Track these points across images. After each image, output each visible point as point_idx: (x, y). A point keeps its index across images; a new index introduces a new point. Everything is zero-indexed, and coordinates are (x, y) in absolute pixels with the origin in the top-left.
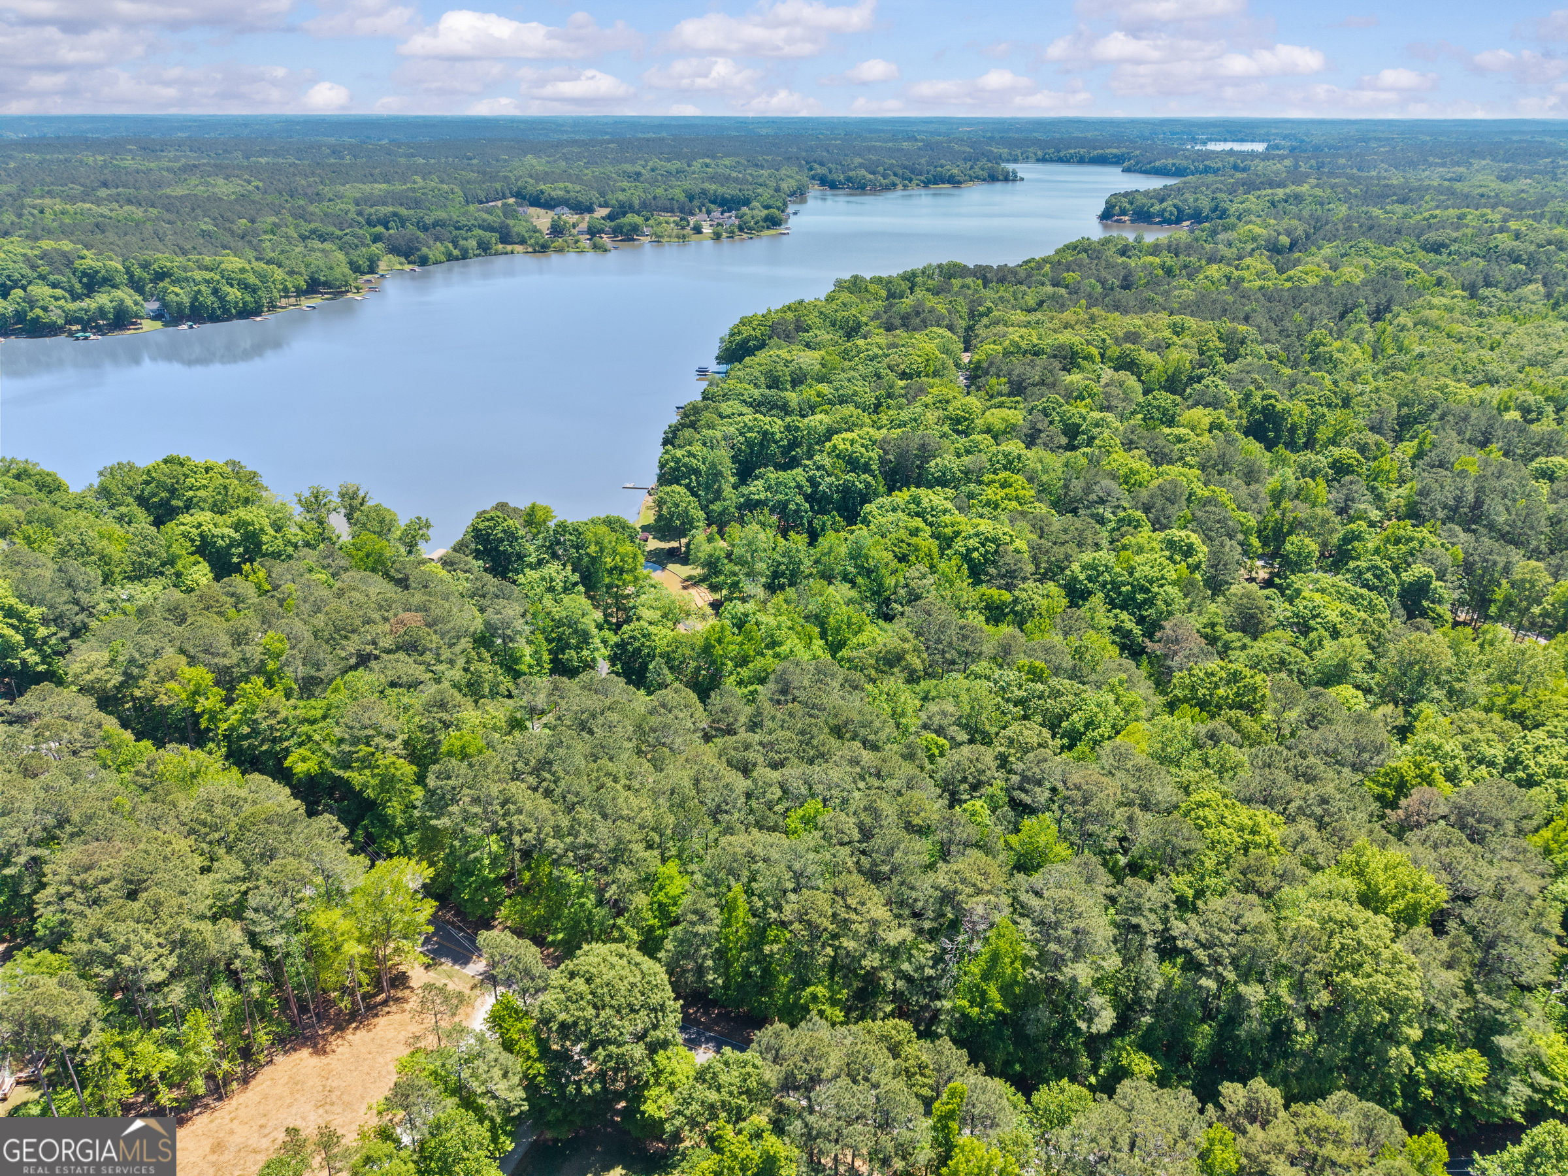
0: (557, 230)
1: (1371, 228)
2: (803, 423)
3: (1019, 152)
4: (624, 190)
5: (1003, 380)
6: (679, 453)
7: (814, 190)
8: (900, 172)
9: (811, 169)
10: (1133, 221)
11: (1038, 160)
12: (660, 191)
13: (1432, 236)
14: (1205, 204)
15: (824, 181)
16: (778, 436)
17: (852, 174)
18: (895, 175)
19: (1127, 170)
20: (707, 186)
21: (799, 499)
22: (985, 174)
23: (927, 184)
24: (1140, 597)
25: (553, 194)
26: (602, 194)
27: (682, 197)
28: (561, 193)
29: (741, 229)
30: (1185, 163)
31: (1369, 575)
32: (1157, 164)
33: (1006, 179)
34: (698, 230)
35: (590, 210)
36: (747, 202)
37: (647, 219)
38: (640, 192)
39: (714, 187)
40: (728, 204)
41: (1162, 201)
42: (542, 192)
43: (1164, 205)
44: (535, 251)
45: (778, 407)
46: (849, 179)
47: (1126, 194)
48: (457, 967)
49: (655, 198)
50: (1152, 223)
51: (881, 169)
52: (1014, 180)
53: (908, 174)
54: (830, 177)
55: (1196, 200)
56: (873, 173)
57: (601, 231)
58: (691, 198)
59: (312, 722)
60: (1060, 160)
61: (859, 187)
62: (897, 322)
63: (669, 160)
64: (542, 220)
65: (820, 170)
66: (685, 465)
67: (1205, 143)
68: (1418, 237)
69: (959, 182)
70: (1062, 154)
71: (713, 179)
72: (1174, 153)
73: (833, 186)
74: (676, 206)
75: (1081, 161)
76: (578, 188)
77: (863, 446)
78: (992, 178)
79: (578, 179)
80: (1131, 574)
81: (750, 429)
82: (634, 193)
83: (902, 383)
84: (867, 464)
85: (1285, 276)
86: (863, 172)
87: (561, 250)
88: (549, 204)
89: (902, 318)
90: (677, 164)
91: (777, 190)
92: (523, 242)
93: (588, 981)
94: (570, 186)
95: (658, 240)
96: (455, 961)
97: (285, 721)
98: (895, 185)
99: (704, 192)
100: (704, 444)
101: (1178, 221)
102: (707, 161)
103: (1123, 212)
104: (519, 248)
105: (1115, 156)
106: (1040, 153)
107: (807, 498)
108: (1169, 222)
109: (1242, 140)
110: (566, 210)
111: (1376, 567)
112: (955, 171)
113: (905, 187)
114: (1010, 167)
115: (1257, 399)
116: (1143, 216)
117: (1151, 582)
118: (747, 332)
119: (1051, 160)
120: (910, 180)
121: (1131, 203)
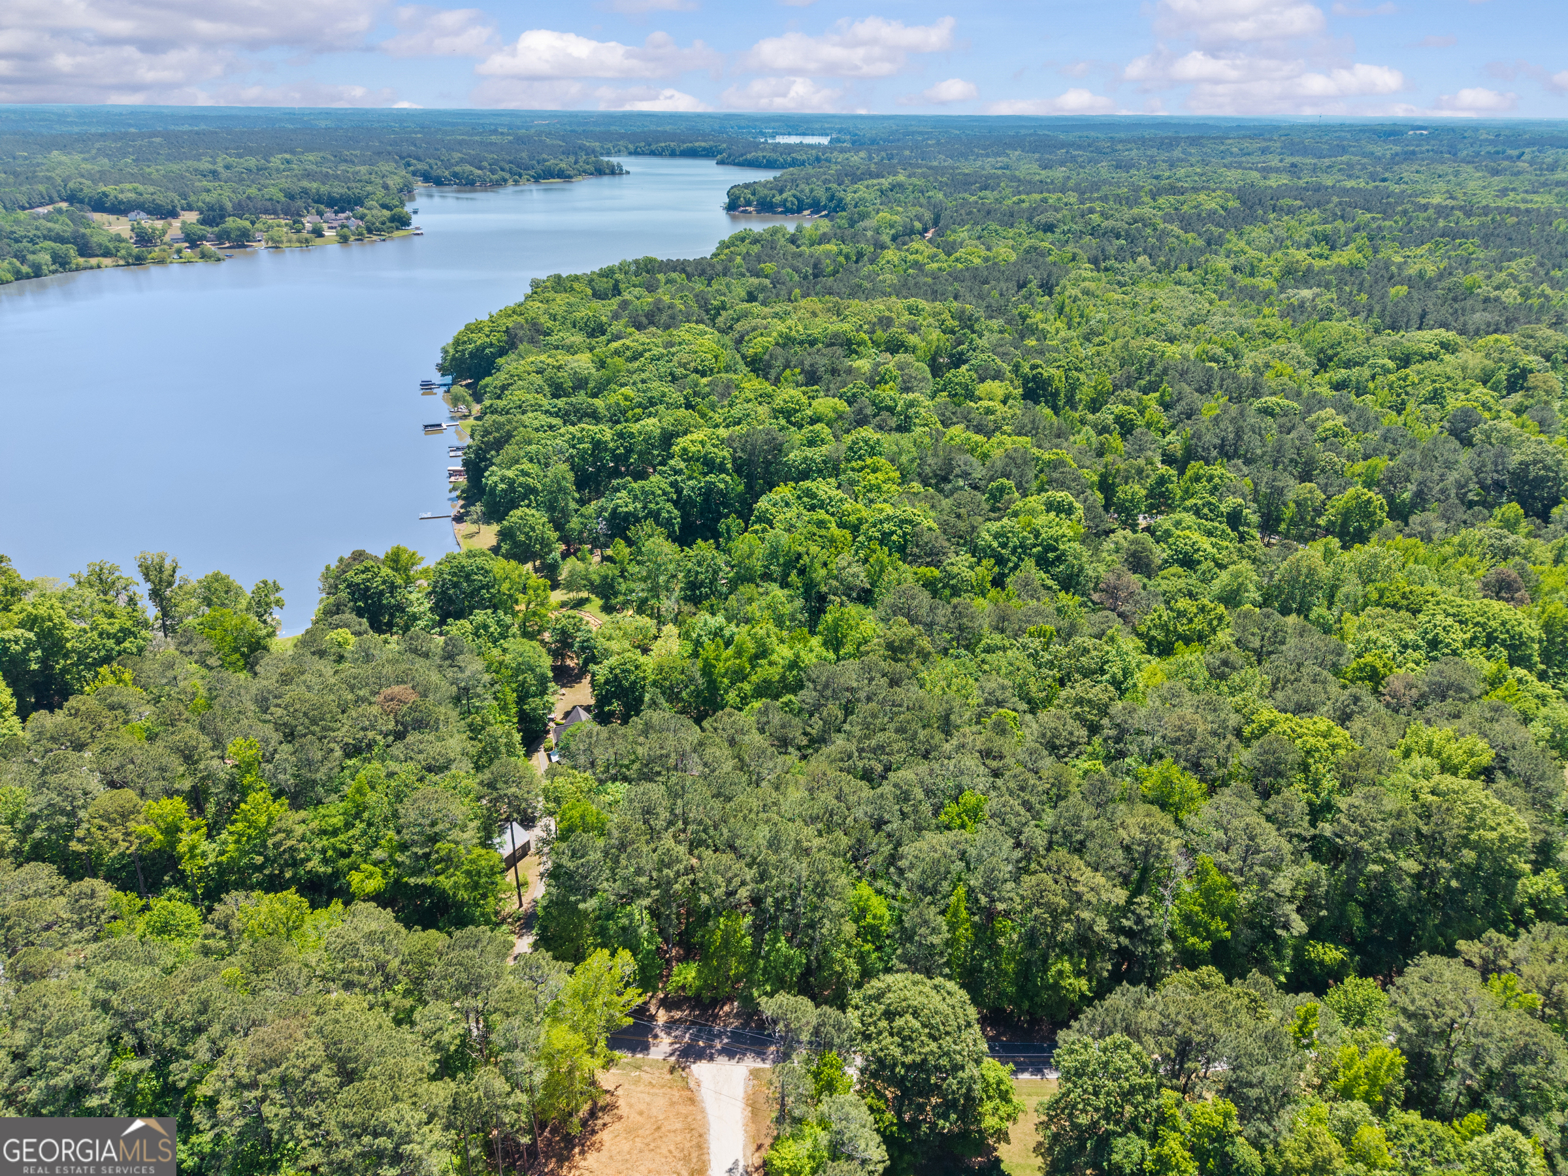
0: (144, 239)
1: (989, 213)
2: (635, 428)
3: (610, 145)
4: (208, 191)
5: (797, 370)
6: (510, 474)
7: (419, 186)
8: (507, 167)
9: (408, 165)
10: (758, 212)
11: (630, 154)
12: (253, 191)
13: (1042, 218)
14: (821, 194)
15: (427, 178)
16: (611, 445)
17: (457, 169)
18: (503, 170)
19: (721, 163)
20: (305, 183)
21: (669, 506)
22: (591, 168)
23: (537, 179)
24: (1051, 555)
25: (121, 196)
26: (184, 196)
27: (281, 196)
28: (132, 196)
29: (370, 231)
30: (774, 156)
31: (1206, 511)
32: (749, 156)
33: (613, 173)
34: (318, 233)
35: (173, 214)
36: (359, 201)
37: (253, 223)
38: (227, 193)
39: (315, 185)
40: (341, 204)
41: (781, 192)
42: (105, 195)
43: (784, 195)
44: (128, 264)
45: (586, 415)
46: (455, 175)
47: (747, 186)
48: (640, 1056)
49: (249, 198)
50: (775, 213)
51: (485, 164)
52: (621, 174)
53: (515, 169)
54: (434, 173)
55: (812, 191)
56: (480, 168)
57: (203, 238)
58: (291, 197)
59: (335, 832)
60: (653, 153)
61: (467, 184)
62: (644, 321)
63: (240, 156)
64: (121, 227)
65: (421, 166)
66: (520, 485)
67: (774, 137)
68: (1030, 219)
69: (570, 177)
70: (653, 147)
71: (308, 175)
72: (756, 146)
73: (439, 182)
74: (279, 207)
75: (673, 154)
76: (151, 189)
77: (714, 446)
78: (600, 171)
79: (146, 179)
80: (1037, 536)
81: (581, 441)
82: (223, 194)
83: (704, 380)
84: (722, 464)
85: (953, 258)
86: (468, 168)
87: (161, 262)
88: (119, 209)
89: (647, 316)
90: (252, 162)
91: (386, 187)
92: (107, 254)
93: (916, 1014)
94: (141, 188)
95: (276, 245)
96: (633, 1050)
97: (303, 839)
98: (505, 181)
99: (305, 192)
100: (531, 460)
101: (799, 210)
102: (288, 156)
103: (748, 203)
104: (107, 261)
105: (704, 149)
106: (631, 147)
107: (676, 503)
108: (792, 212)
109: (804, 134)
110: (143, 215)
111: (1210, 503)
112: (563, 165)
113: (516, 183)
114: (614, 160)
115: (1026, 368)
116: (766, 207)
117: (1056, 541)
118: (480, 339)
119: (643, 154)
120: (520, 176)
121: (754, 194)
